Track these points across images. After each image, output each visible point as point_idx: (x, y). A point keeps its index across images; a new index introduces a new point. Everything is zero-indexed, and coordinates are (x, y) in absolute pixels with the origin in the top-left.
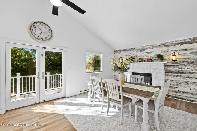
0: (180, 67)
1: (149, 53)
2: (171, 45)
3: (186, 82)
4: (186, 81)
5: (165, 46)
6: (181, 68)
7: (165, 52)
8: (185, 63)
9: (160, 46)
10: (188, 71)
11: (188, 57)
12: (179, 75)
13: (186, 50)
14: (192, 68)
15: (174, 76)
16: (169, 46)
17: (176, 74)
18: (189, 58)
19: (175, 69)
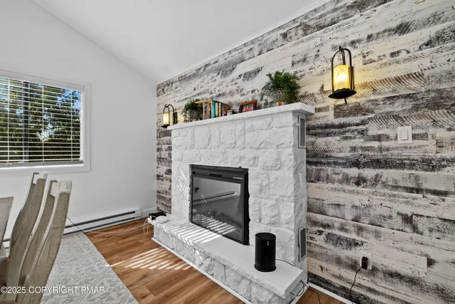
0: (373, 129)
1: (248, 76)
2: (329, 18)
3: (407, 219)
4: (408, 210)
5: (306, 29)
6: (379, 138)
7: (304, 60)
8: (397, 107)
9: (285, 36)
10: (416, 155)
11: (414, 67)
12: (369, 173)
13: (403, 29)
14: (441, 133)
15: (347, 179)
16: (320, 27)
17: (354, 172)
18: (418, 76)
19: (347, 144)
